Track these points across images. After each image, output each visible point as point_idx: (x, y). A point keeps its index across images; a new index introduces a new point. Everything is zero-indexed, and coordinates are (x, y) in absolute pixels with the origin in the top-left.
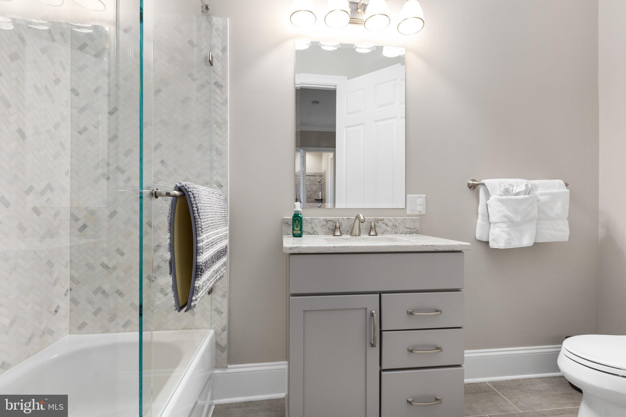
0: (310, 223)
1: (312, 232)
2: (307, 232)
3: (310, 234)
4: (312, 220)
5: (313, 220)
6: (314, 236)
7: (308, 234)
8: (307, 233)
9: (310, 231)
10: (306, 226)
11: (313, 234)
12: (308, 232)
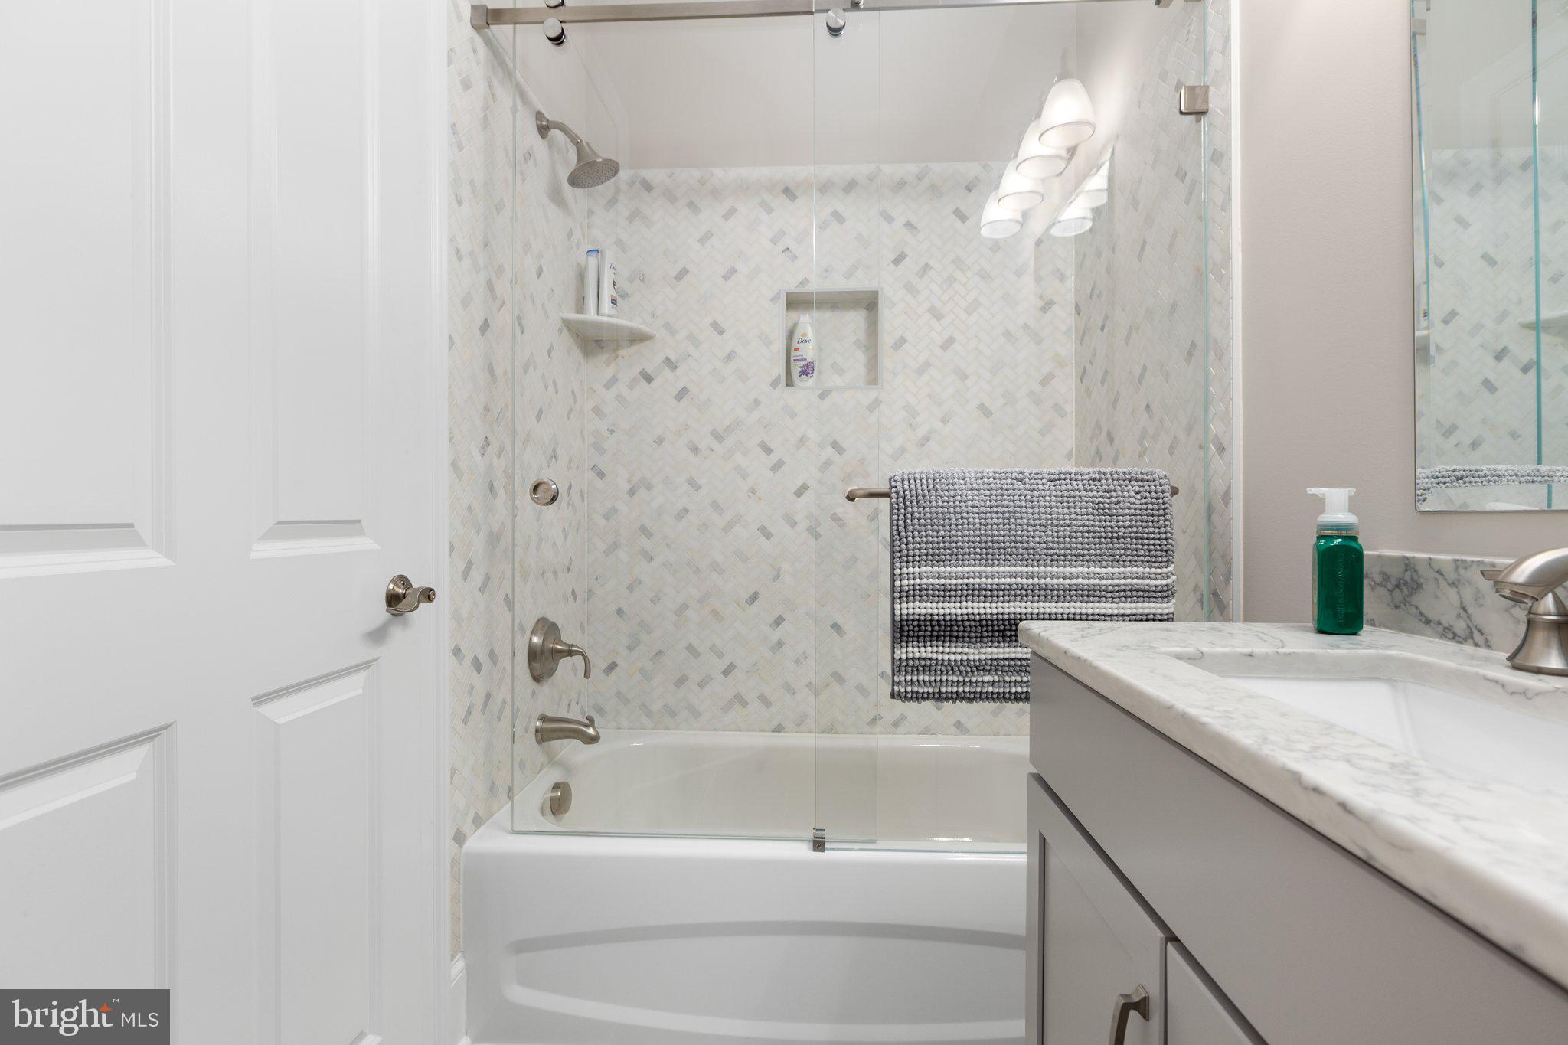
0: (1453, 584)
1: (1460, 626)
2: (1439, 623)
3: (1455, 637)
4: (1462, 571)
5: (1465, 568)
6: (1468, 648)
7: (1443, 636)
8: (1440, 629)
9: (1452, 623)
10: (1436, 597)
11: (1465, 640)
12: (1446, 625)
